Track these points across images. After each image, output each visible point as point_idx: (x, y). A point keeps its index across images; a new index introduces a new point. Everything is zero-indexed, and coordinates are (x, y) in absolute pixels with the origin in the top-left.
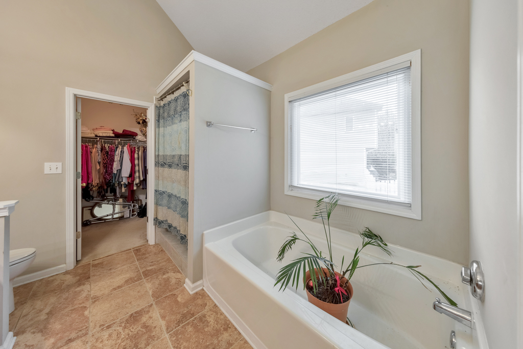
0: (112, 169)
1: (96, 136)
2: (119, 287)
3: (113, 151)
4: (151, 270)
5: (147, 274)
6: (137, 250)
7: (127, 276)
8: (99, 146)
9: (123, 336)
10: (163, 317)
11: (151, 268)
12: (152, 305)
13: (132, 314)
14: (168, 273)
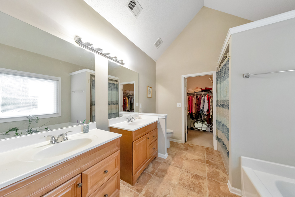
0: (200, 107)
1: (195, 92)
2: (195, 160)
3: (201, 98)
4: (211, 162)
5: (208, 162)
6: (207, 149)
7: (200, 158)
8: (195, 96)
9: (190, 180)
10: (209, 189)
11: (211, 161)
12: (205, 178)
13: (196, 175)
14: (219, 169)
